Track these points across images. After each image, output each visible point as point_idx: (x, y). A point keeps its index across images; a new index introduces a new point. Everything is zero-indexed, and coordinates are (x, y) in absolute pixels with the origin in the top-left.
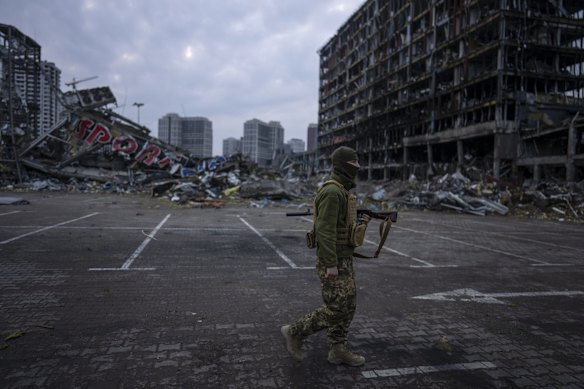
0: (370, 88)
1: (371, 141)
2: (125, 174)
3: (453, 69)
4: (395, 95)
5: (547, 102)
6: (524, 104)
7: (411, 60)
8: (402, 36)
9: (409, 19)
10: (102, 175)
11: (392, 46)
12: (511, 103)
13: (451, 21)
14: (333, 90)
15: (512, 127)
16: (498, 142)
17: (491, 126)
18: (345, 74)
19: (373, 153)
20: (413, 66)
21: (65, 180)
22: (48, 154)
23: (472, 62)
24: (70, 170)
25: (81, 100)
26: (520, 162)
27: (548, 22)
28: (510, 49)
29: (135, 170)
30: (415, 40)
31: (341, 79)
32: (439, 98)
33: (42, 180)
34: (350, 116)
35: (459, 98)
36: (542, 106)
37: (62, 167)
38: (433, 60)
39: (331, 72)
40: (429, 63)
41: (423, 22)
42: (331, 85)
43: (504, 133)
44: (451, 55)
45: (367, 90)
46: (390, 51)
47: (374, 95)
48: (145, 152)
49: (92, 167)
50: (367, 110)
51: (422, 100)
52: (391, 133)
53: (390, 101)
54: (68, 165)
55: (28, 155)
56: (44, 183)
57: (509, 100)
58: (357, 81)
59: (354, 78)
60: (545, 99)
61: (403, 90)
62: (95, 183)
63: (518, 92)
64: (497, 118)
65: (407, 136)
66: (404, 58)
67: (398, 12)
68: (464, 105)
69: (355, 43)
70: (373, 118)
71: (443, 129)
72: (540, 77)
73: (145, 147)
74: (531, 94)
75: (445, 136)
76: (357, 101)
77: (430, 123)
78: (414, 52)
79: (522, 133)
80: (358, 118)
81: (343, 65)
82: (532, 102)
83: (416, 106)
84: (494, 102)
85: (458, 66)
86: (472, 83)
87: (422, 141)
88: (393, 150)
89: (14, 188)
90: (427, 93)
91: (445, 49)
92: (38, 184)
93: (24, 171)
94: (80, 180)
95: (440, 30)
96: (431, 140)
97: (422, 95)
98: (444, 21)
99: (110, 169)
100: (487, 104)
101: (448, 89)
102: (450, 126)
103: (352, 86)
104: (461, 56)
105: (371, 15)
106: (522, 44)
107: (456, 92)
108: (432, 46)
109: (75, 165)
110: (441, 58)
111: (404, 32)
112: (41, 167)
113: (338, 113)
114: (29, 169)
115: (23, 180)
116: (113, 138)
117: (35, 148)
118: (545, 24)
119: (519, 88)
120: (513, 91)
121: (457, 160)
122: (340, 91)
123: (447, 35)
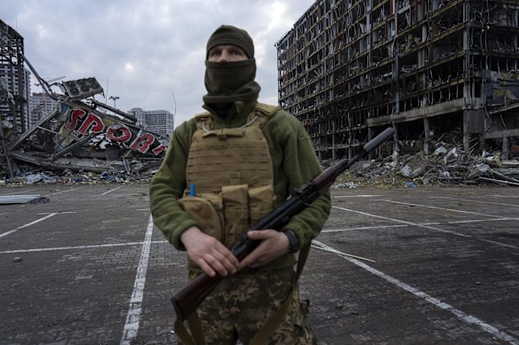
0: (330, 75)
1: (333, 123)
2: (120, 163)
3: (416, 52)
4: (357, 80)
5: (509, 79)
6: (489, 81)
7: (372, 47)
8: (362, 26)
9: (369, 9)
10: (97, 166)
11: (352, 35)
12: (477, 81)
13: (412, 8)
14: (292, 80)
15: (479, 102)
16: (467, 118)
17: (459, 103)
18: (304, 64)
19: (337, 135)
20: (374, 52)
21: (59, 172)
22: (39, 146)
23: (436, 45)
24: (64, 162)
25: (68, 91)
26: (488, 136)
27: (507, 5)
28: (475, 31)
29: (130, 158)
30: (375, 28)
31: (300, 69)
32: (403, 81)
33: (35, 173)
34: (312, 101)
35: (424, 78)
36: (505, 83)
37: (55, 159)
38: (395, 46)
39: (290, 63)
40: (391, 49)
41: (383, 12)
42: (290, 75)
43: (472, 109)
44: (413, 40)
45: (328, 77)
46: (349, 40)
47: (335, 81)
48: (139, 140)
49: (85, 158)
50: (328, 95)
51: (386, 83)
52: (354, 115)
53: (352, 87)
54: (61, 156)
55: (17, 148)
56: (38, 176)
57: (476, 78)
58: (316, 69)
59: (312, 67)
60: (506, 76)
61: (365, 75)
62: (90, 174)
63: (483, 70)
64: (465, 95)
65: (371, 117)
66: (365, 46)
67: (357, 3)
68: (430, 85)
69: (313, 34)
70: (335, 103)
71: (408, 109)
72: (502, 56)
73: (139, 135)
74: (495, 72)
75: (412, 115)
76: (317, 87)
77: (395, 104)
78: (374, 40)
79: (489, 109)
80: (320, 103)
81: (301, 56)
82: (495, 79)
83: (379, 89)
84: (461, 81)
85: (421, 50)
86: (437, 64)
87: (386, 121)
88: (358, 130)
89: (7, 183)
90: (390, 76)
91: (407, 34)
92: (32, 178)
93: (15, 165)
94: (75, 171)
95: (401, 18)
96: (396, 120)
97: (385, 78)
98: (405, 9)
99: (104, 159)
100: (455, 83)
101: (412, 72)
102: (416, 105)
103: (312, 74)
104: (423, 40)
105: (328, 9)
106: (485, 25)
107: (421, 74)
108: (393, 33)
109: (69, 157)
110: (404, 43)
111: (364, 22)
112: (33, 160)
113: (299, 99)
114: (20, 163)
115: (15, 175)
116: (106, 128)
117: (25, 141)
118: (505, 6)
119: (484, 68)
120: (479, 69)
121: (424, 136)
122: (300, 80)
123: (409, 22)
